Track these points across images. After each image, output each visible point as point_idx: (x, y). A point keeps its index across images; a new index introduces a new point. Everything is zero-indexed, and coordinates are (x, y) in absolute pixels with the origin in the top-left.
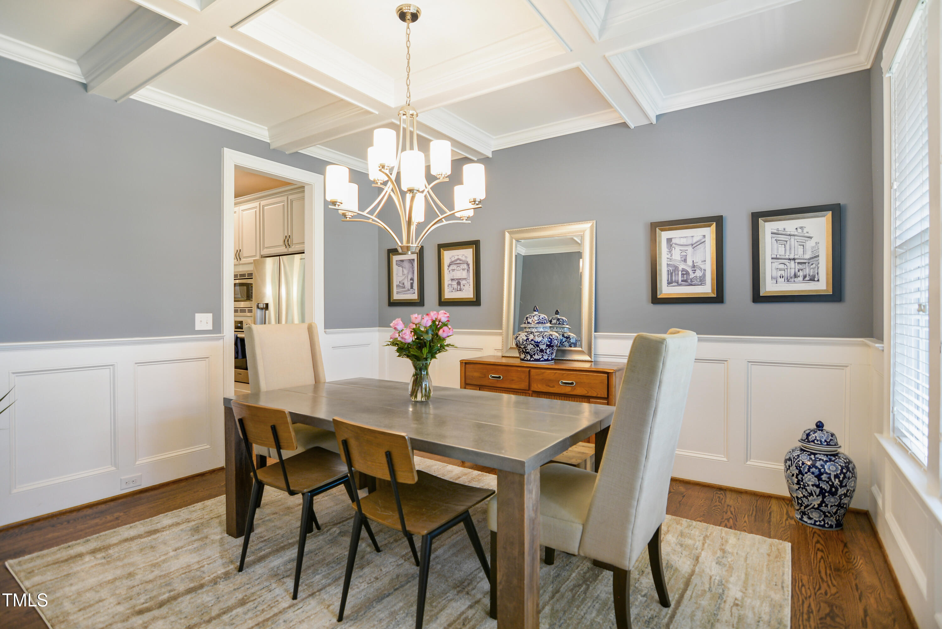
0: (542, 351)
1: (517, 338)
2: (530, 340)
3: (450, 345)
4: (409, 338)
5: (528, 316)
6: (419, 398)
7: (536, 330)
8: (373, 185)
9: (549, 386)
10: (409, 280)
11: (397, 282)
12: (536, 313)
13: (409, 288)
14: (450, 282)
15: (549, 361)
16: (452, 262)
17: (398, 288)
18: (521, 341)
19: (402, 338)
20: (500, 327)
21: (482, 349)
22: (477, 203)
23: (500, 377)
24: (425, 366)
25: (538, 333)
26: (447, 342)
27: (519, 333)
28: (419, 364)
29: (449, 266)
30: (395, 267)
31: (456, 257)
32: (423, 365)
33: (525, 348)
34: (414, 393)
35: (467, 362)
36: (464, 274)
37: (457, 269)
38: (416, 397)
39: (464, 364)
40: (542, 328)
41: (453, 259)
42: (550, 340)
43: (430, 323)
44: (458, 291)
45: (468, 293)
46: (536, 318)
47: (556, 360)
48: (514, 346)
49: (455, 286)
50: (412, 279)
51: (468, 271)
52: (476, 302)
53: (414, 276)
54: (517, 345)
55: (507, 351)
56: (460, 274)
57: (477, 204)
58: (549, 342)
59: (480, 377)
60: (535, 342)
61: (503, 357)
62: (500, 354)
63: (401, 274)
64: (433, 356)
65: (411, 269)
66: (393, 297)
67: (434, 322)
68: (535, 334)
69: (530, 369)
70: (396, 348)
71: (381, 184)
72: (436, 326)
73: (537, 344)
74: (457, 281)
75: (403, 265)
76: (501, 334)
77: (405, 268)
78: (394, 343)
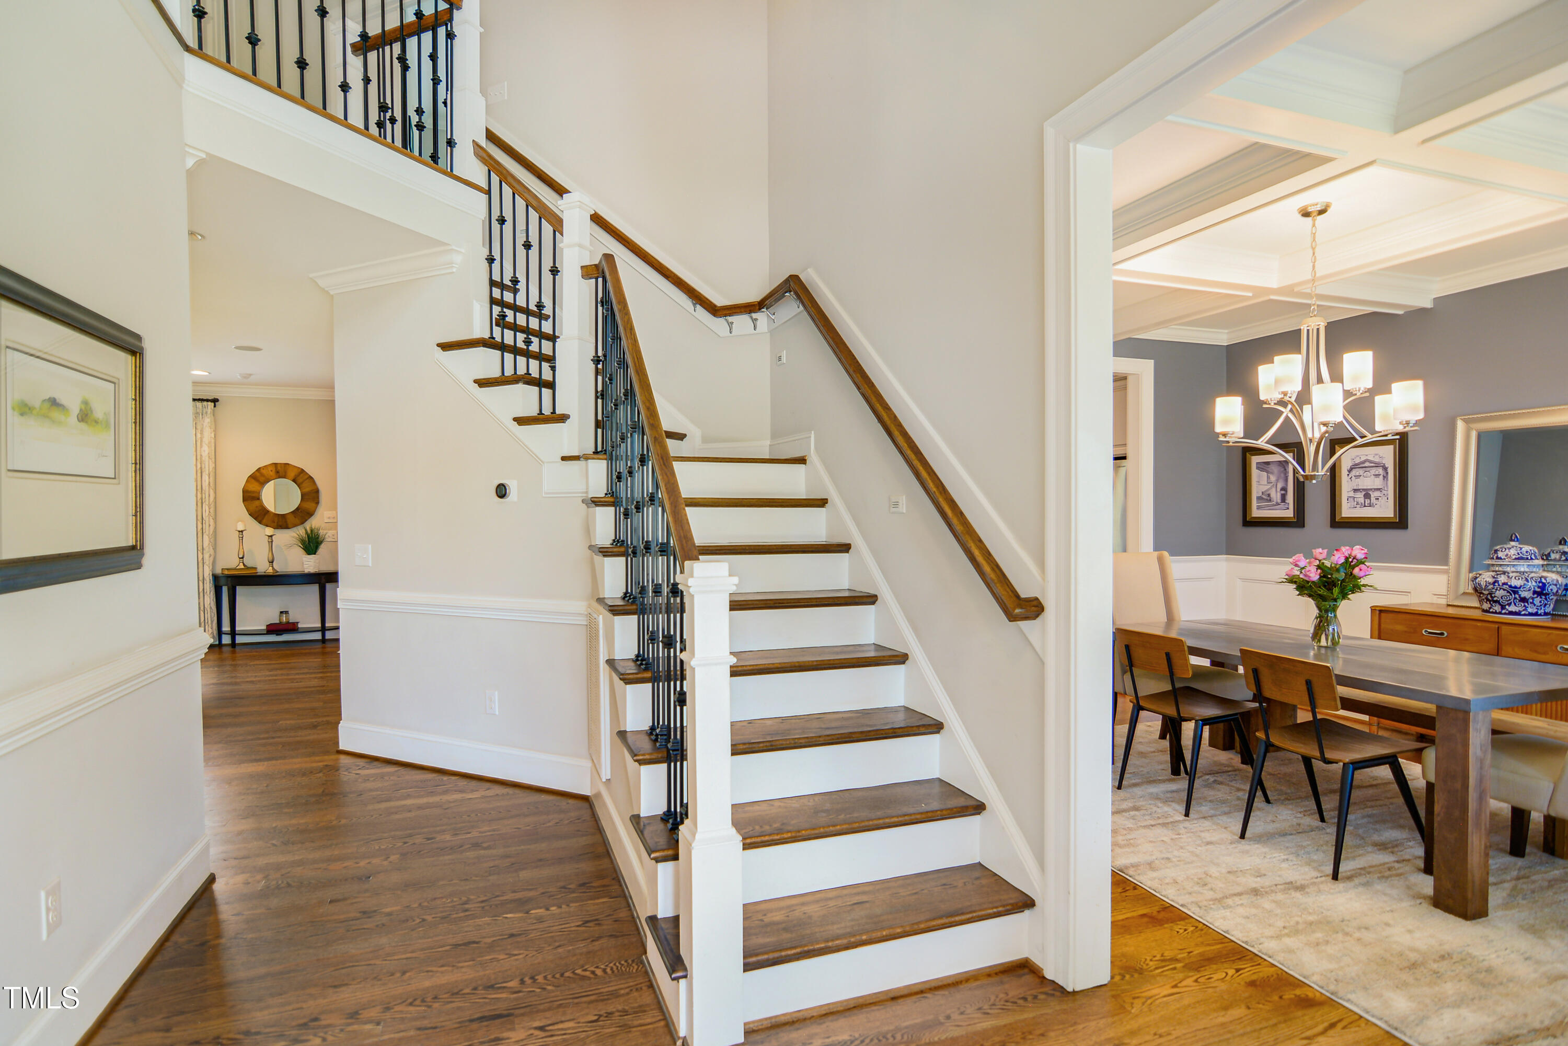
0: (1524, 600)
1: (1476, 578)
2: (1501, 584)
3: (1367, 585)
4: (1314, 576)
5: (1498, 547)
6: (1323, 642)
7: (1513, 569)
8: (1265, 406)
9: (1536, 651)
10: (1279, 490)
11: (1257, 492)
12: (1513, 543)
13: (1279, 501)
14: (1352, 494)
15: (1540, 615)
16: (1356, 465)
17: (1260, 501)
18: (1483, 584)
19: (1306, 575)
20: (1445, 560)
21: (1409, 592)
22: (1411, 425)
23: (1442, 634)
24: (1333, 608)
25: (1518, 574)
26: (1363, 581)
27: (1480, 572)
28: (1324, 605)
29: (1350, 471)
30: (1255, 473)
31: (1363, 458)
32: (1330, 606)
33: (1490, 594)
34: (1316, 636)
35: (1383, 609)
36: (1378, 482)
37: (1365, 475)
38: (1319, 641)
39: (1378, 612)
40: (1525, 566)
41: (1357, 461)
42: (1541, 584)
43: (1342, 560)
44: (1365, 506)
45: (1385, 509)
46: (1513, 552)
47: (1554, 616)
48: (1470, 590)
49: (1362, 500)
50: (1284, 489)
51: (1385, 477)
52: (1401, 522)
53: (1287, 484)
54: (1475, 589)
55: (1457, 598)
56: (1369, 481)
57: (1411, 427)
58: (1539, 587)
59: (1406, 632)
60: (1510, 586)
61: (1449, 605)
62: (1443, 601)
63: (1264, 481)
64: (1344, 596)
65: (1282, 475)
66: (1251, 514)
67: (1347, 558)
68: (1511, 575)
69: (1500, 625)
70: (1295, 586)
71: (1275, 404)
72: (1350, 564)
73: (1514, 590)
74: (1364, 493)
75: (1268, 469)
76: (1446, 572)
77: (1272, 473)
78: (1291, 580)
